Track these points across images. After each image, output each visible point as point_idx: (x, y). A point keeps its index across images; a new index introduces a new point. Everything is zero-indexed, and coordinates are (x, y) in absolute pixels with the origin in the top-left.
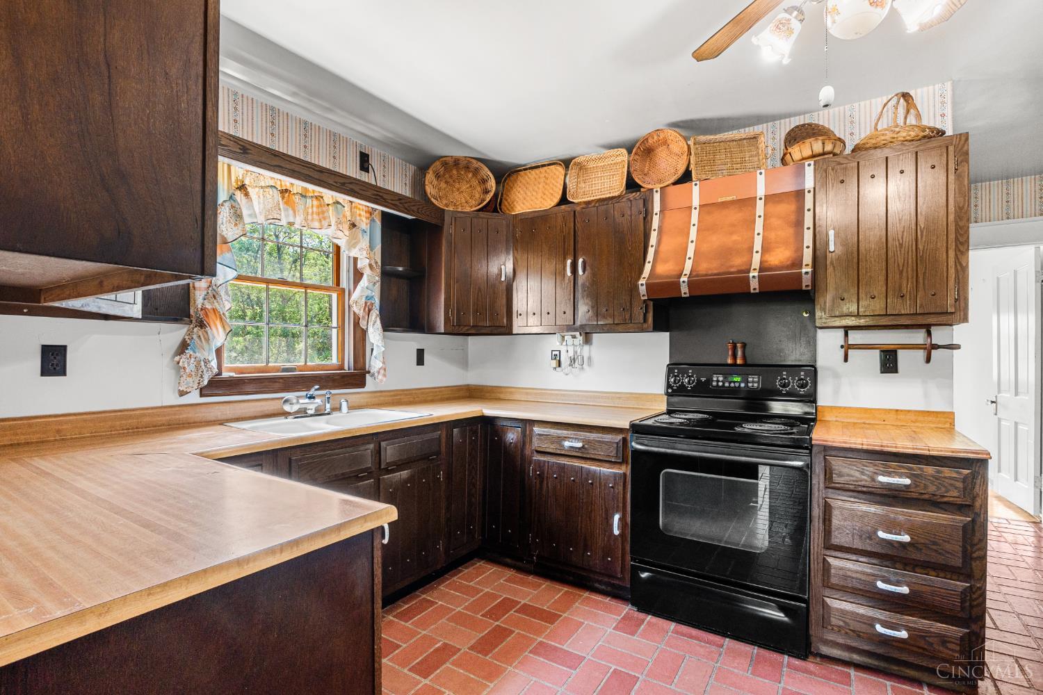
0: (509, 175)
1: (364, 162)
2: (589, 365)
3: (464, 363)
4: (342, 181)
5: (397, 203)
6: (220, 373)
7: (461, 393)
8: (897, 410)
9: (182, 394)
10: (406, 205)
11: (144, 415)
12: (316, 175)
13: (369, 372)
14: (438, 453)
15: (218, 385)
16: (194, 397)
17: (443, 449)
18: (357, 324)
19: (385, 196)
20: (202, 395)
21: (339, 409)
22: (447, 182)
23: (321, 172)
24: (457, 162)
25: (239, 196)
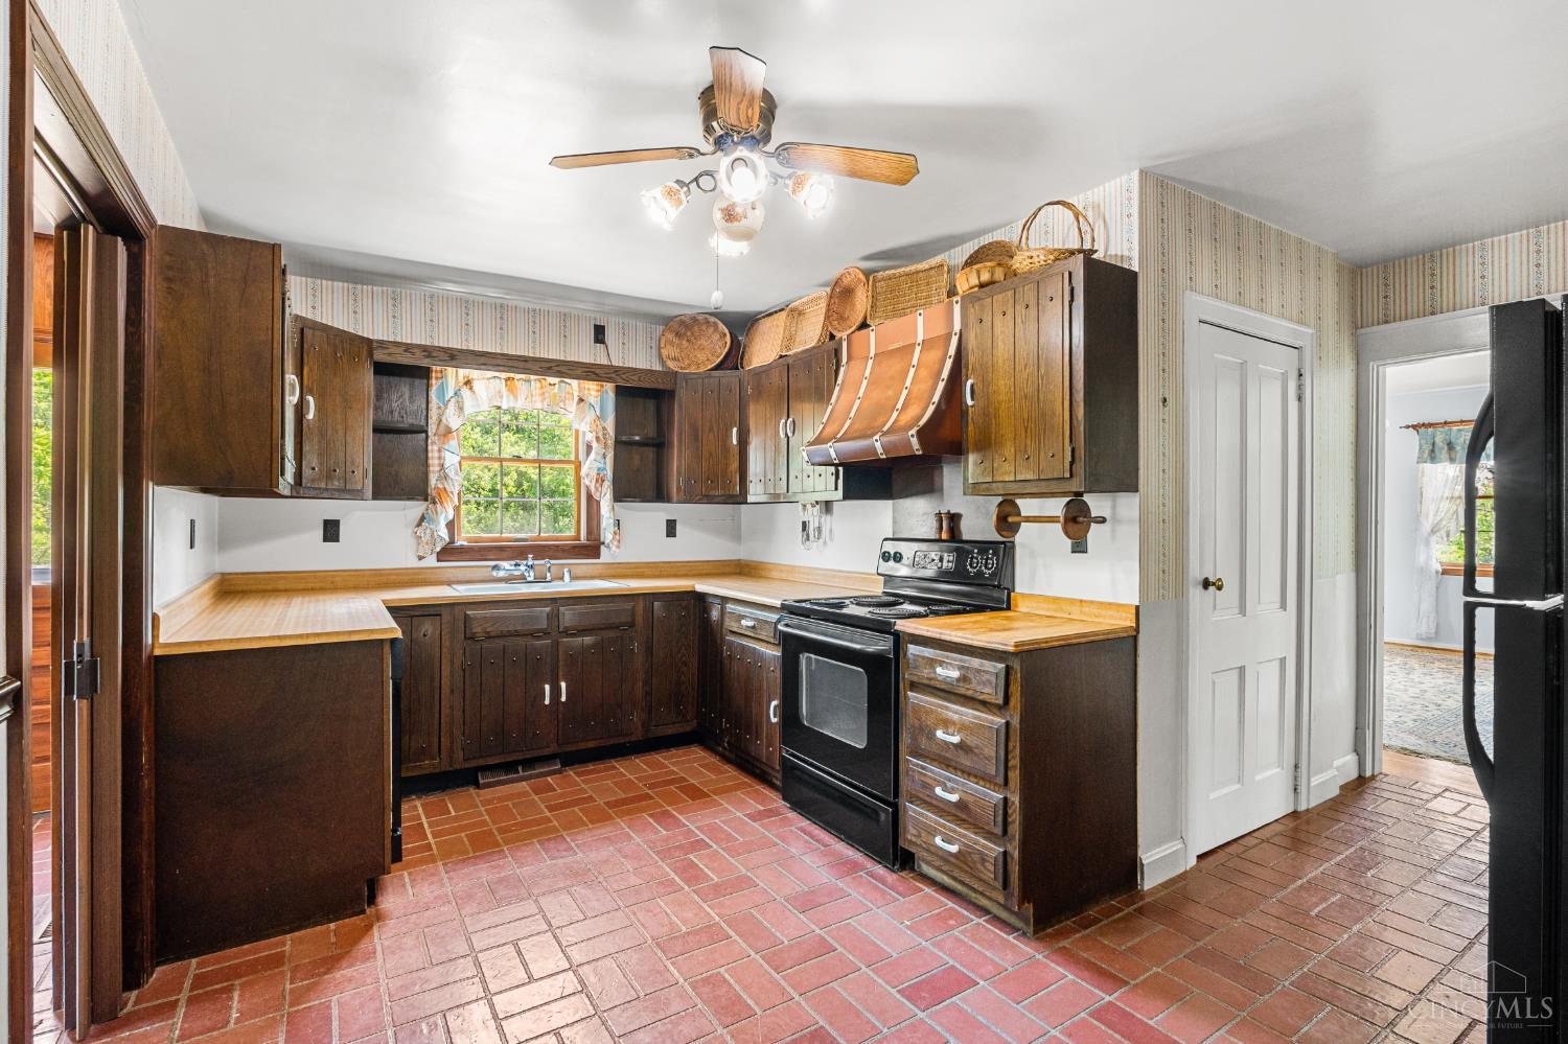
0: (752, 325)
1: (599, 334)
2: (831, 539)
3: (736, 535)
4: (548, 365)
5: (613, 375)
6: (452, 541)
7: (727, 570)
8: (1081, 601)
9: (421, 558)
10: (624, 376)
11: (391, 574)
12: (521, 364)
13: (603, 543)
14: (632, 625)
15: (448, 552)
16: (431, 561)
17: (639, 620)
18: (590, 497)
19: (598, 371)
20: (438, 561)
21: (562, 578)
22: (688, 341)
23: (526, 361)
24: (694, 319)
25: (465, 391)
